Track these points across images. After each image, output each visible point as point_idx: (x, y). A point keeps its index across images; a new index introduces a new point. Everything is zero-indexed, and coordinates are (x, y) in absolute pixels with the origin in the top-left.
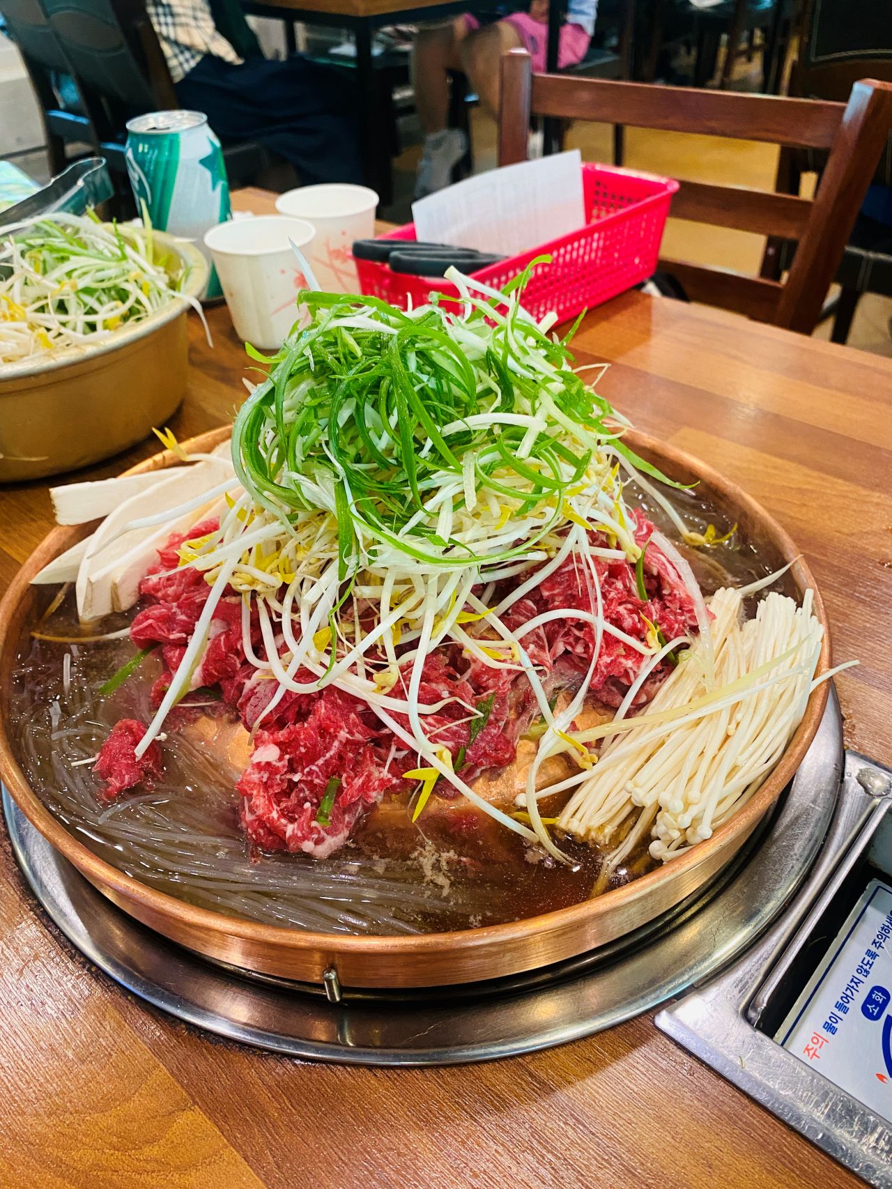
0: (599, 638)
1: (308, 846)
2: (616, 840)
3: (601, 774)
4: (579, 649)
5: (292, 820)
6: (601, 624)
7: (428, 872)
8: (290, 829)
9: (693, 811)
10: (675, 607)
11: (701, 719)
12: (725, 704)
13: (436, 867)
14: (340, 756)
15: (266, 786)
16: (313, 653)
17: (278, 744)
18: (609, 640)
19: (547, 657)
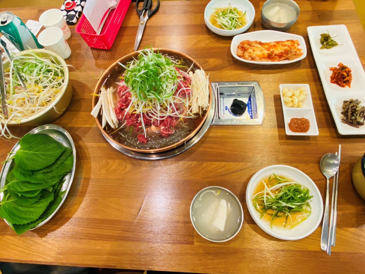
0: (185, 90)
1: (173, 133)
2: (199, 111)
3: (193, 106)
4: (183, 93)
5: (169, 132)
6: (185, 89)
7: (185, 127)
8: (170, 133)
9: (206, 103)
10: (188, 80)
11: (199, 93)
12: (201, 89)
13: (185, 126)
14: (170, 122)
15: (164, 131)
16: (160, 114)
17: (162, 126)
18: (187, 90)
19: (180, 96)
